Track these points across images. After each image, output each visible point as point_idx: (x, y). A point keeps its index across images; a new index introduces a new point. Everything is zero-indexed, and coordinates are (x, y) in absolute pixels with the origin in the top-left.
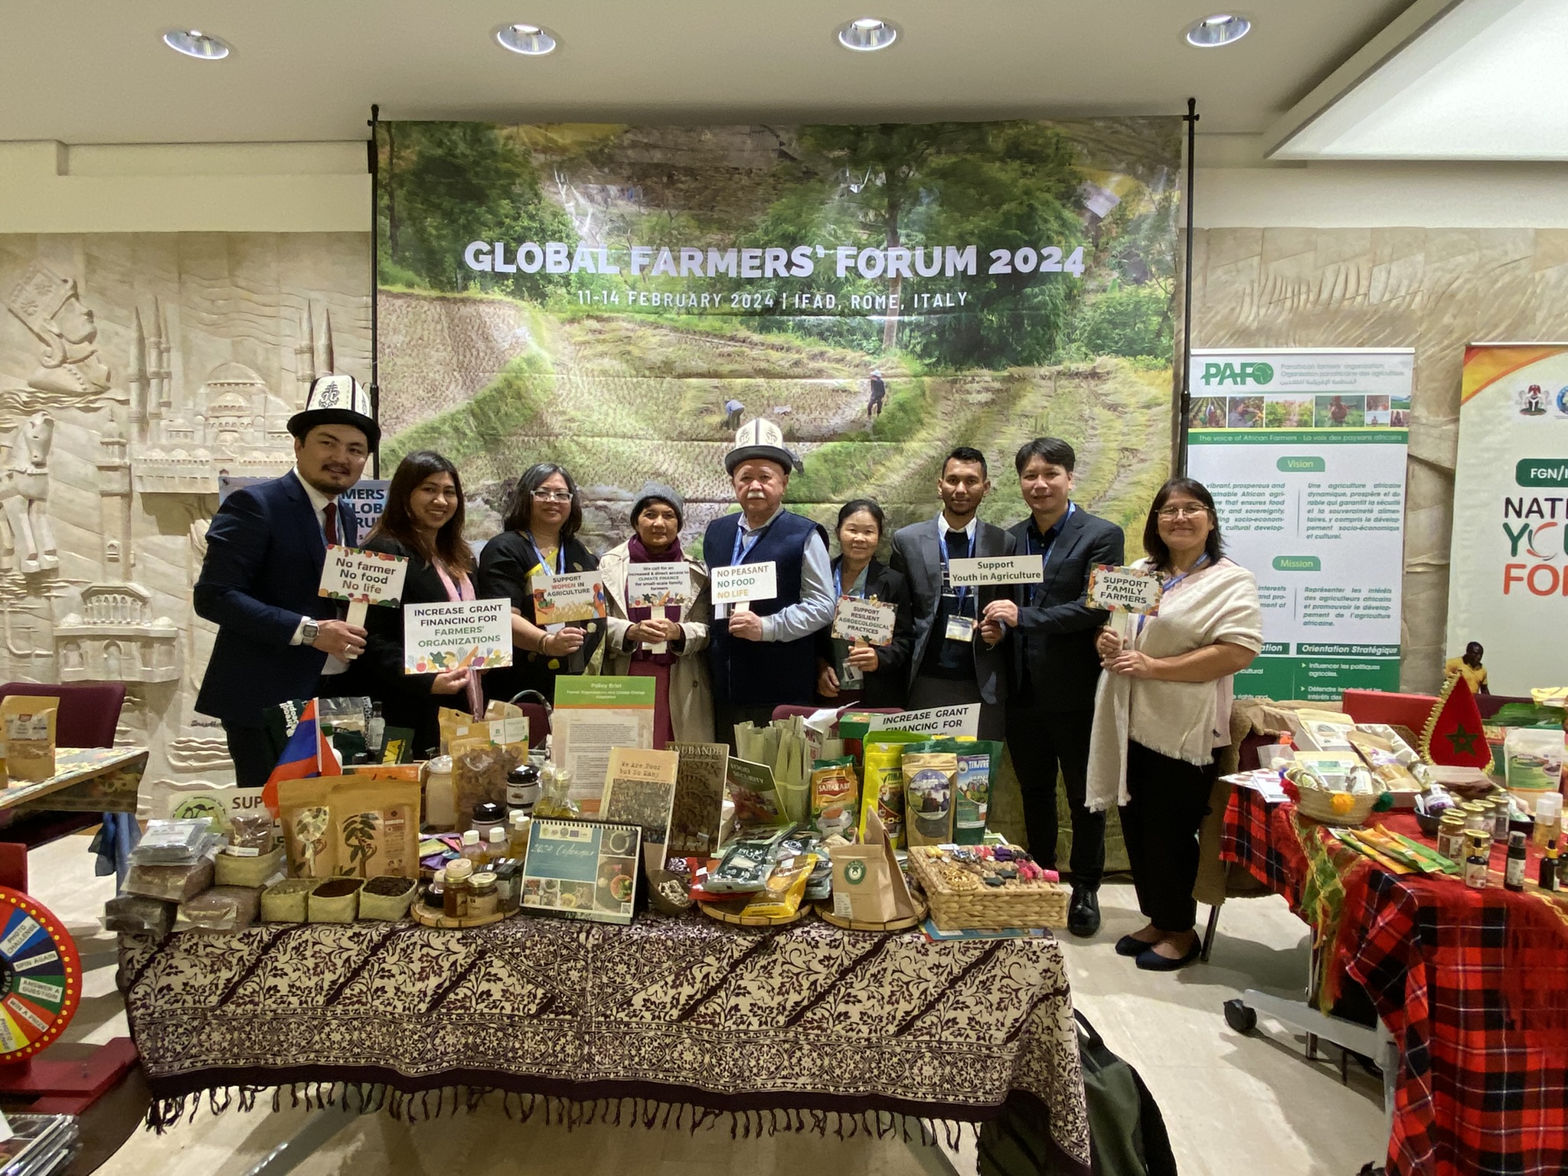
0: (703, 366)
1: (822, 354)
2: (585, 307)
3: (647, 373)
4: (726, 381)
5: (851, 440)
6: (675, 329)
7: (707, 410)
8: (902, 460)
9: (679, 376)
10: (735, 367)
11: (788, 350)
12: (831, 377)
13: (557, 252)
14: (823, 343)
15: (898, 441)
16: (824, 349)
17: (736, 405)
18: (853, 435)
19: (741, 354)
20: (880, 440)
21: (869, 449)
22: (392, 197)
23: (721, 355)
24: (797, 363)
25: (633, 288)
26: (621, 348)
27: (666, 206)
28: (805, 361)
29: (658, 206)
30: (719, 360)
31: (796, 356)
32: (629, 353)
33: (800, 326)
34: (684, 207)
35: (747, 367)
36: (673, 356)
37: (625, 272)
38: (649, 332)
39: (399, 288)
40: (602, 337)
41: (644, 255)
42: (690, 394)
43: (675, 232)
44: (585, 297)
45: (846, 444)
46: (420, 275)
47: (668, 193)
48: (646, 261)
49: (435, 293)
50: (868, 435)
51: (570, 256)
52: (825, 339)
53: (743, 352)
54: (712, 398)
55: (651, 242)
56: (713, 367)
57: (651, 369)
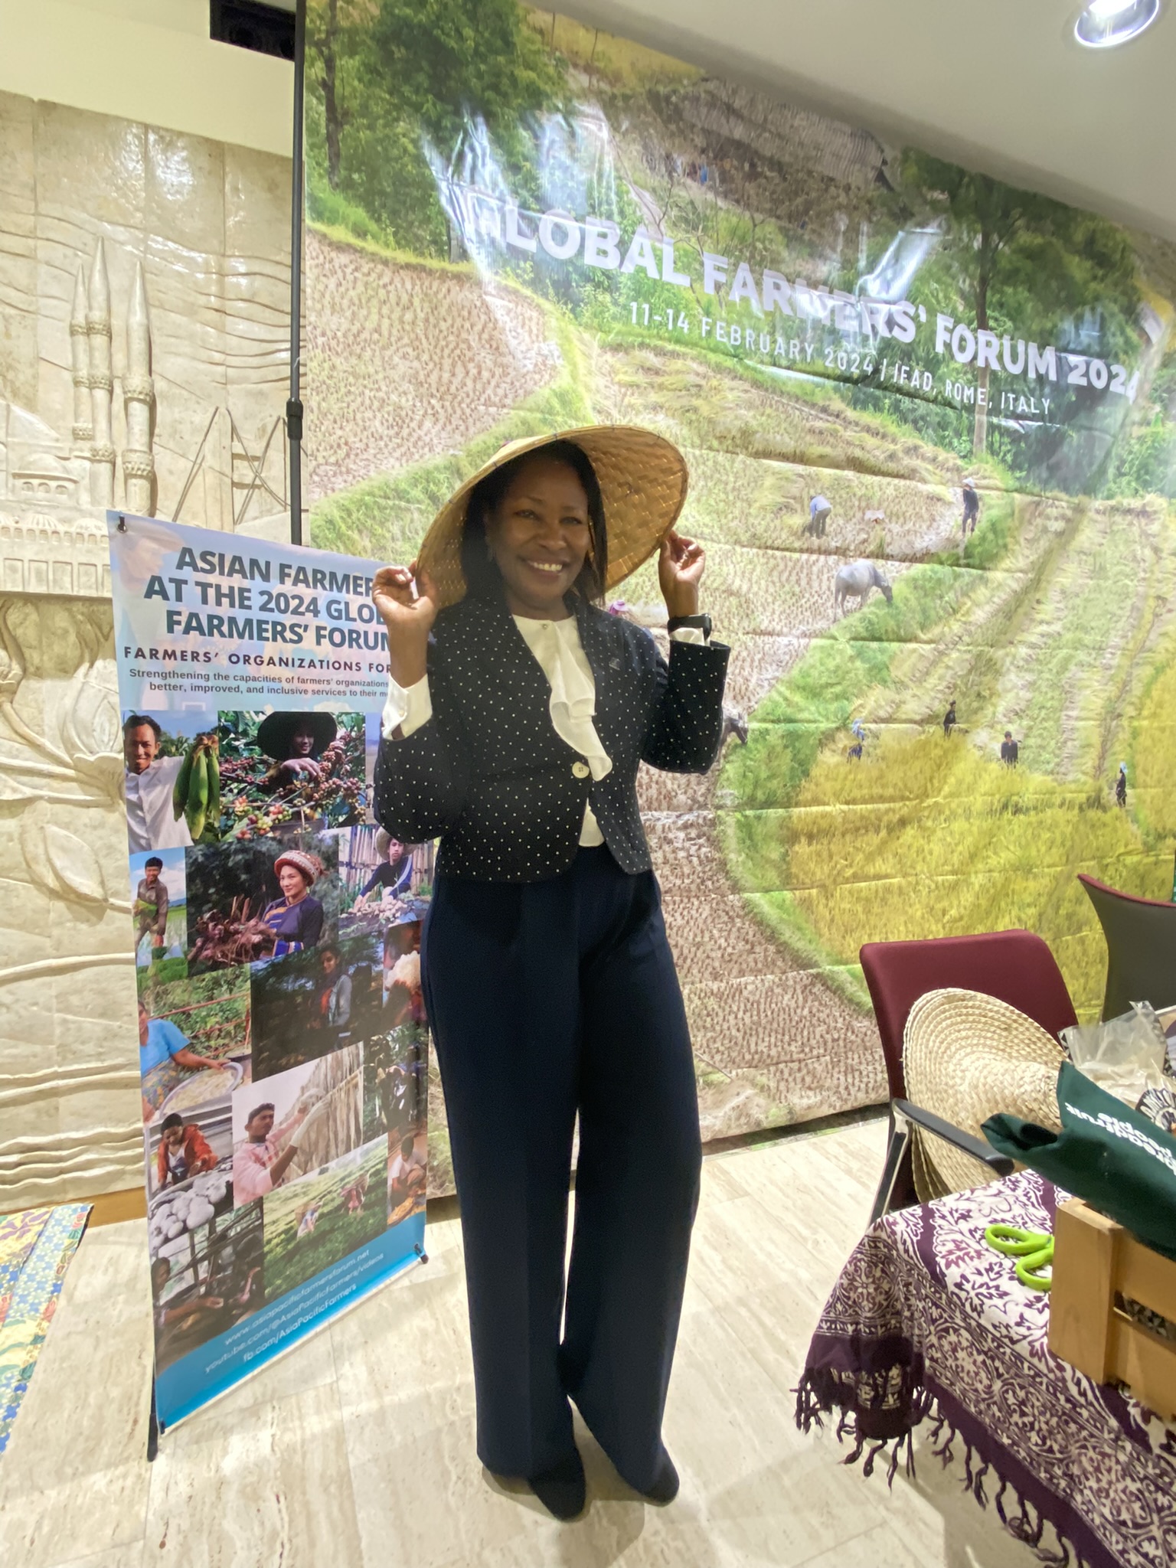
0: (789, 444)
1: (916, 448)
2: (638, 330)
3: (715, 444)
4: (813, 469)
5: (941, 563)
6: (757, 384)
7: (787, 507)
8: (987, 593)
9: (759, 455)
10: (826, 450)
11: (884, 436)
12: (924, 481)
13: (604, 236)
14: (916, 434)
15: (983, 568)
16: (920, 443)
17: (823, 503)
18: (944, 556)
19: (834, 434)
20: (968, 566)
21: (957, 577)
22: (330, 65)
23: (812, 431)
24: (892, 457)
25: (708, 314)
26: (685, 402)
27: (748, 206)
28: (901, 455)
29: (738, 201)
30: (809, 438)
31: (892, 447)
32: (696, 410)
33: (896, 408)
34: (772, 213)
35: (838, 452)
36: (754, 423)
37: (697, 286)
38: (727, 382)
39: (340, 233)
40: (659, 380)
41: (719, 269)
42: (769, 481)
43: (759, 245)
44: (640, 314)
45: (937, 567)
46: (378, 220)
47: (751, 188)
48: (722, 278)
49: (405, 256)
50: (958, 559)
51: (623, 246)
52: (919, 430)
53: (836, 431)
54: (795, 490)
55: (726, 252)
56: (801, 447)
57: (721, 438)
